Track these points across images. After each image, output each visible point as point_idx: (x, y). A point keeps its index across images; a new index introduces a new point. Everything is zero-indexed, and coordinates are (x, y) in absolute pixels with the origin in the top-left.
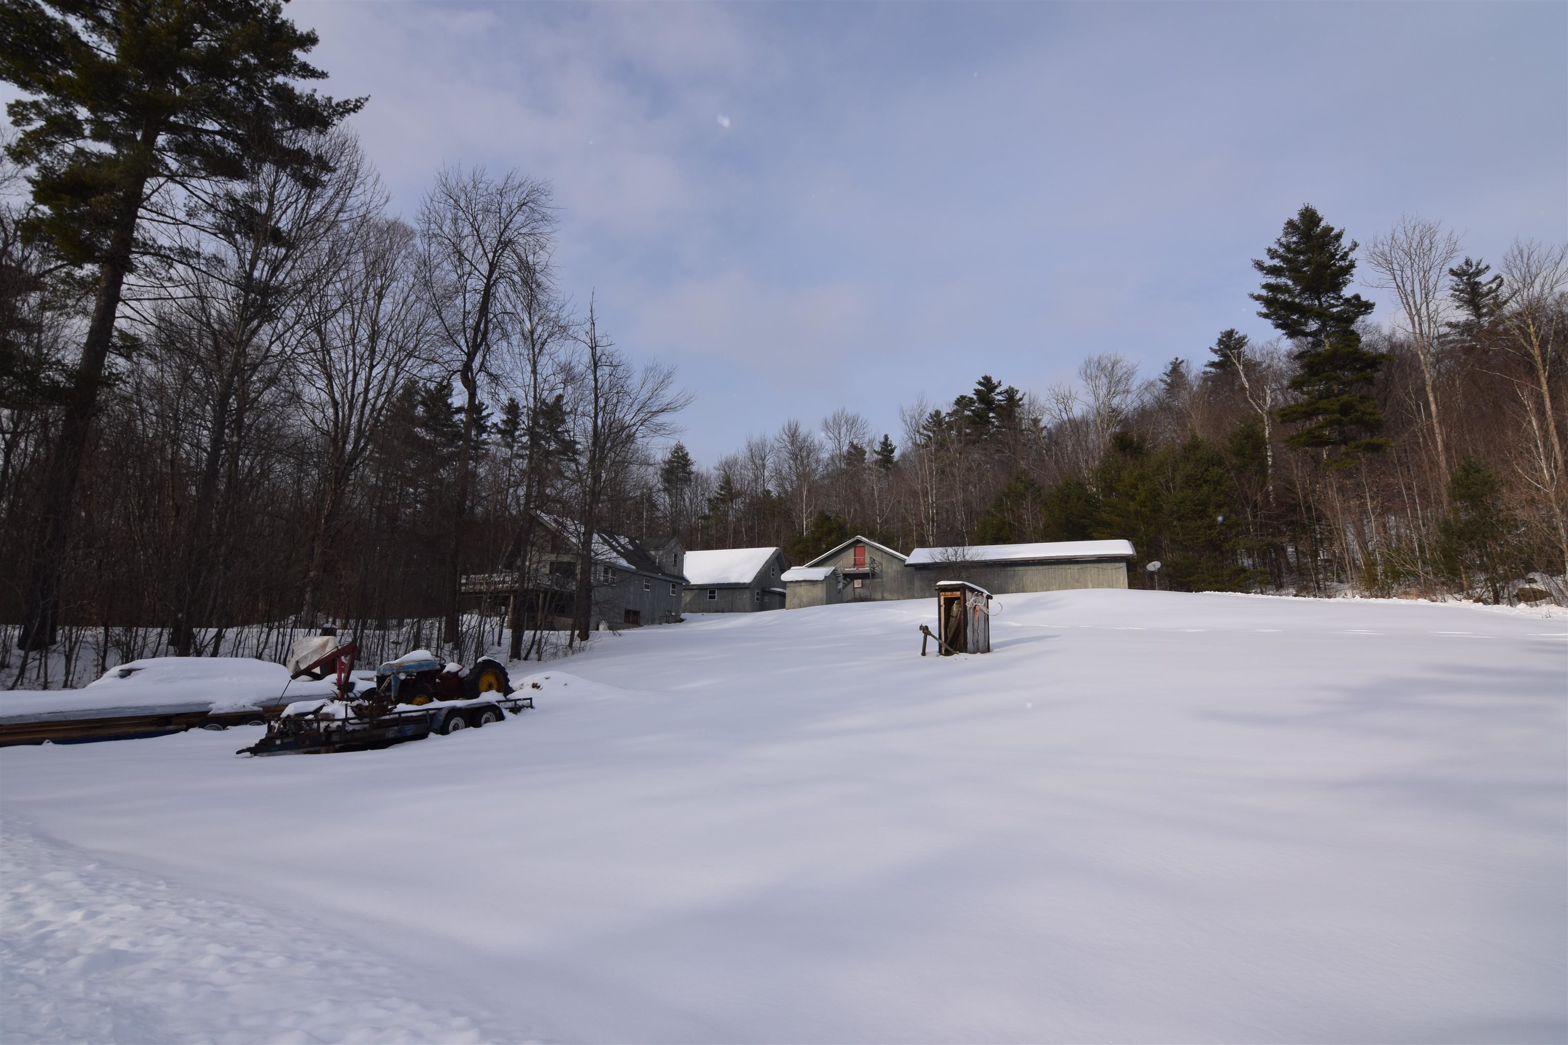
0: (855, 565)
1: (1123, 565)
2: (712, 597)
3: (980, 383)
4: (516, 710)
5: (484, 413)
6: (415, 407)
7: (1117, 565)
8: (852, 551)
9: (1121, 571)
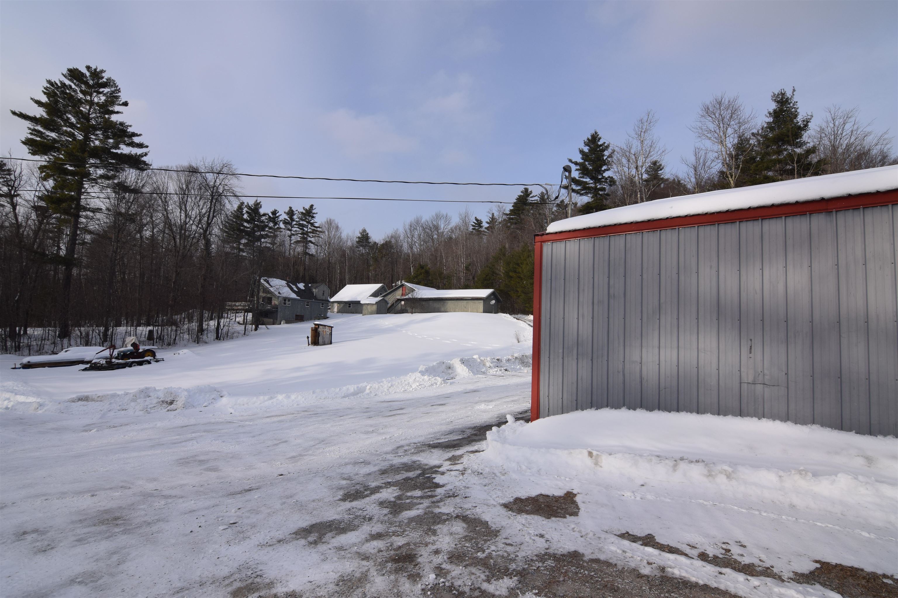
0: (402, 295)
1: (482, 301)
2: (350, 307)
3: (522, 192)
4: (157, 361)
5: (277, 215)
6: (244, 215)
7: (480, 301)
8: (401, 288)
9: (480, 305)
